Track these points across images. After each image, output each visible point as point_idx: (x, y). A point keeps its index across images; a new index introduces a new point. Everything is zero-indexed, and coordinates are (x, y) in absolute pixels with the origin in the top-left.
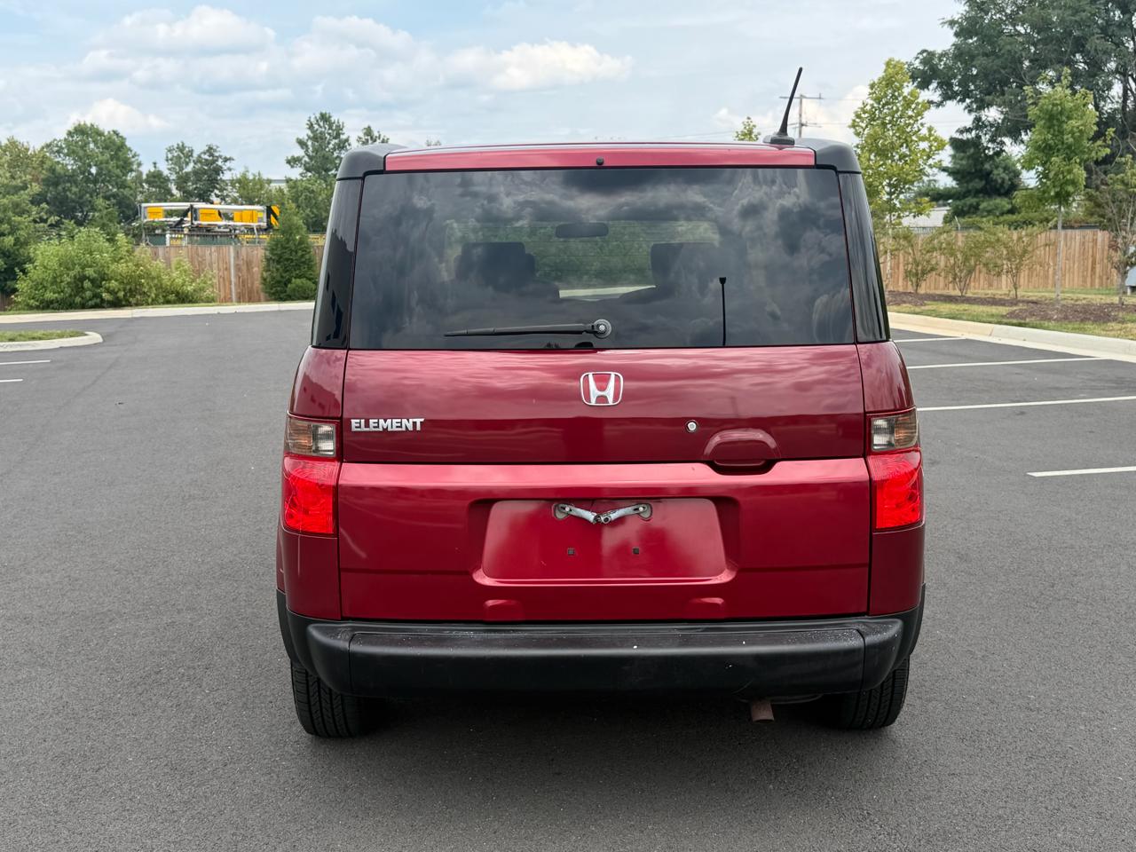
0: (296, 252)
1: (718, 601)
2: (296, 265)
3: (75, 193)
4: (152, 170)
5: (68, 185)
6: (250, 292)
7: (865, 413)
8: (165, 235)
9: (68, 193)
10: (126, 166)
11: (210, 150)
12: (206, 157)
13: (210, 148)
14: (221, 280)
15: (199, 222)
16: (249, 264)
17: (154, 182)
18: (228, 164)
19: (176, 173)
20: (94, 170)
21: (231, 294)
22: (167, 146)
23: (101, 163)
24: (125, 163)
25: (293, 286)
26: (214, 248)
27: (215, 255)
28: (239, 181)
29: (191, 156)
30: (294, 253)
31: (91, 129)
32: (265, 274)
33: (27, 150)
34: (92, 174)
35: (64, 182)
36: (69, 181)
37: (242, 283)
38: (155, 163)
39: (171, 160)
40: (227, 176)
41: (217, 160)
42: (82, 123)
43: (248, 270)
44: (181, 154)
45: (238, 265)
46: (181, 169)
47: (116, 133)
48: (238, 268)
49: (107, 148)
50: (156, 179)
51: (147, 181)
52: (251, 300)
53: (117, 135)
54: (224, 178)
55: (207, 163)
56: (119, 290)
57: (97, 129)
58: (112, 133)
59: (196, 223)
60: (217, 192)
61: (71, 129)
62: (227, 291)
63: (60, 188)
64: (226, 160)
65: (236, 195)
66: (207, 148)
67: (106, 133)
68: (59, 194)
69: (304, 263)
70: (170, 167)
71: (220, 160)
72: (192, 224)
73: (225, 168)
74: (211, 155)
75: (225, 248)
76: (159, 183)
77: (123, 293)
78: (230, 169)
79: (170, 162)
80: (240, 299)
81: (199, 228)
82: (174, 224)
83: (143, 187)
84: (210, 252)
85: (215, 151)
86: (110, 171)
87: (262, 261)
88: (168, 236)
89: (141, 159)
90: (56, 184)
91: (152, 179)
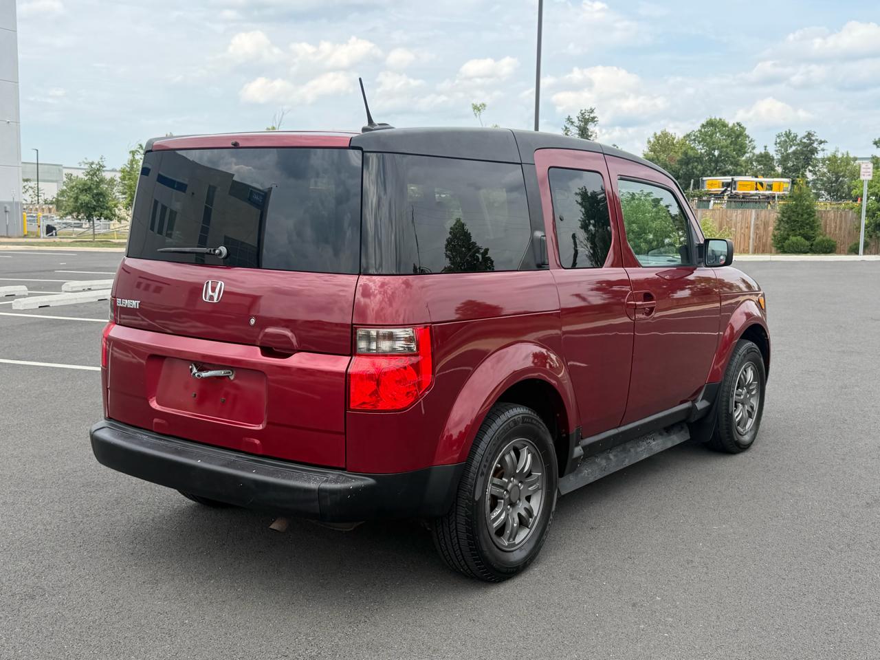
0: (802, 215)
1: (257, 442)
2: (801, 226)
3: (700, 171)
4: (763, 152)
5: (696, 164)
6: (764, 245)
7: (352, 324)
8: (710, 201)
9: (695, 170)
10: (741, 150)
11: (809, 135)
12: (805, 140)
13: (809, 134)
14: (742, 236)
15: (736, 191)
16: (766, 225)
17: (761, 161)
18: (822, 146)
19: (781, 154)
20: (716, 153)
21: (749, 247)
22: (777, 134)
23: (722, 147)
24: (741, 147)
25: (790, 242)
26: (739, 211)
27: (740, 216)
28: (829, 159)
29: (795, 140)
30: (800, 216)
31: (719, 122)
32: (776, 232)
33: (674, 139)
34: (715, 156)
35: (693, 162)
36: (696, 161)
37: (759, 238)
38: (766, 147)
39: (779, 144)
40: (820, 155)
41: (813, 143)
42: (713, 118)
43: (765, 228)
44: (789, 138)
45: (757, 224)
46: (786, 150)
47: (739, 124)
48: (757, 227)
49: (729, 136)
50: (765, 159)
51: (756, 161)
52: (764, 252)
53: (740, 125)
54: (817, 157)
55: (806, 146)
56: (654, 240)
57: (724, 122)
58: (736, 124)
59: (734, 192)
60: (810, 168)
61: (705, 123)
62: (746, 244)
63: (690, 167)
64: (821, 142)
65: (825, 170)
66: (806, 134)
67: (730, 125)
68: (688, 171)
69: (807, 224)
70: (777, 149)
71: (816, 143)
72: (731, 192)
73: (819, 149)
74: (810, 139)
75: (748, 212)
76: (765, 162)
77: (656, 243)
78: (823, 150)
79: (778, 145)
80: (756, 251)
81: (736, 196)
82: (720, 192)
83: (753, 165)
84: (737, 214)
85: (813, 135)
86: (727, 154)
87: (774, 222)
88: (712, 202)
89: (755, 143)
90: (687, 164)
91: (760, 159)
